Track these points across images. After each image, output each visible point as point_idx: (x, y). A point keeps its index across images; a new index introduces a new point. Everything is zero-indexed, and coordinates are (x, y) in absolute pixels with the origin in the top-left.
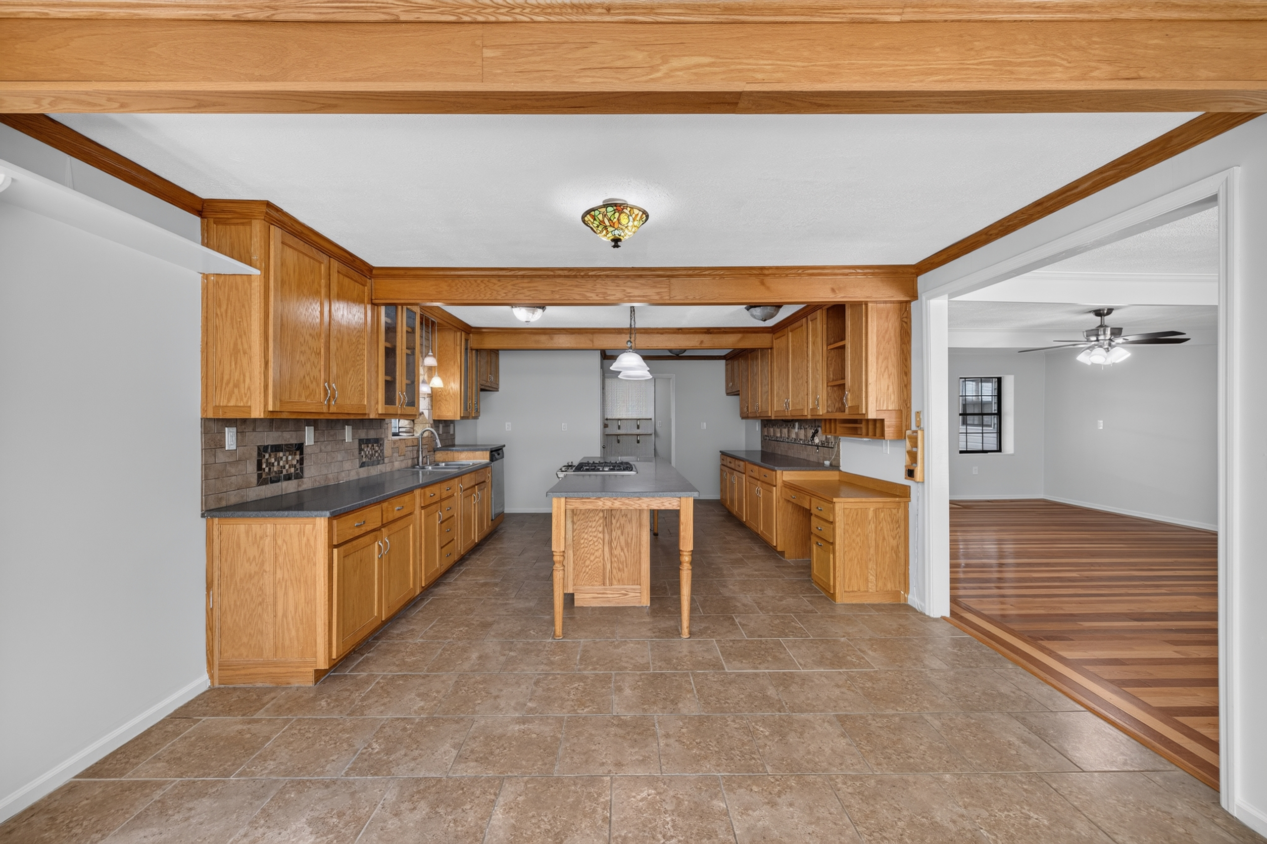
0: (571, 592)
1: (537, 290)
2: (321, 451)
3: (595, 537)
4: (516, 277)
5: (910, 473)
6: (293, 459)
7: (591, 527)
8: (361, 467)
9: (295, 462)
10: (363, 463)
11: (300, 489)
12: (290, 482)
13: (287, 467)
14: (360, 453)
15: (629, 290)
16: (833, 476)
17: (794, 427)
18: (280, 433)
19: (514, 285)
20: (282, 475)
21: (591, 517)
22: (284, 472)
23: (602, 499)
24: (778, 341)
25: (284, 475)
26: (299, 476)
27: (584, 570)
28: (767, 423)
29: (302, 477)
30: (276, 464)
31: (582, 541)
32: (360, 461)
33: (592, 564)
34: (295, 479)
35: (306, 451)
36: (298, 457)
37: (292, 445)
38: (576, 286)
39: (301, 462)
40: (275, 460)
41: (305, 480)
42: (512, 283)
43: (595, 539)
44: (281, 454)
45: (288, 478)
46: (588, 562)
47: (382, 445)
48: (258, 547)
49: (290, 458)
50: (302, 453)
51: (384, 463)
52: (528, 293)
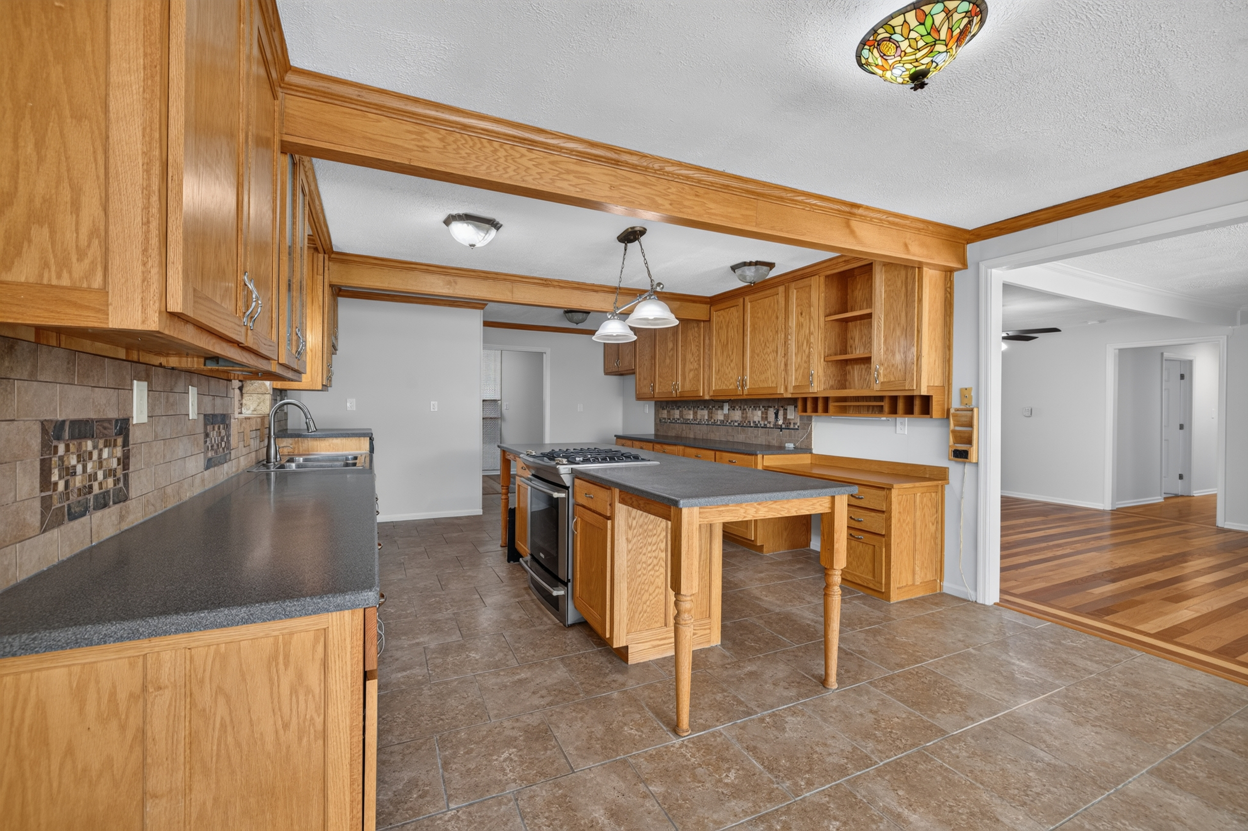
0: (625, 645)
1: (589, 179)
2: (156, 439)
3: (655, 557)
4: (560, 149)
5: (961, 455)
6: (111, 456)
7: (650, 544)
8: (207, 468)
9: (114, 463)
10: (210, 460)
11: (125, 526)
12: (106, 511)
13: (100, 475)
14: (206, 442)
15: (711, 205)
16: (802, 460)
17: (722, 408)
18: (87, 391)
19: (552, 163)
20: (91, 497)
21: (651, 530)
22: (96, 489)
23: (744, 505)
24: (719, 313)
25: (96, 496)
26: (122, 497)
27: (640, 609)
28: (664, 404)
29: (126, 498)
30: (79, 468)
31: (639, 567)
32: (205, 457)
33: (651, 598)
34: (115, 503)
35: (135, 435)
36: (119, 452)
37: (109, 421)
38: (644, 184)
39: (125, 461)
40: (78, 462)
41: (132, 504)
42: (553, 158)
43: (655, 562)
44: (89, 445)
45: (102, 503)
46: (644, 598)
47: (227, 427)
48: (123, 728)
49: (105, 454)
50: (126, 443)
51: (230, 460)
52: (576, 181)
